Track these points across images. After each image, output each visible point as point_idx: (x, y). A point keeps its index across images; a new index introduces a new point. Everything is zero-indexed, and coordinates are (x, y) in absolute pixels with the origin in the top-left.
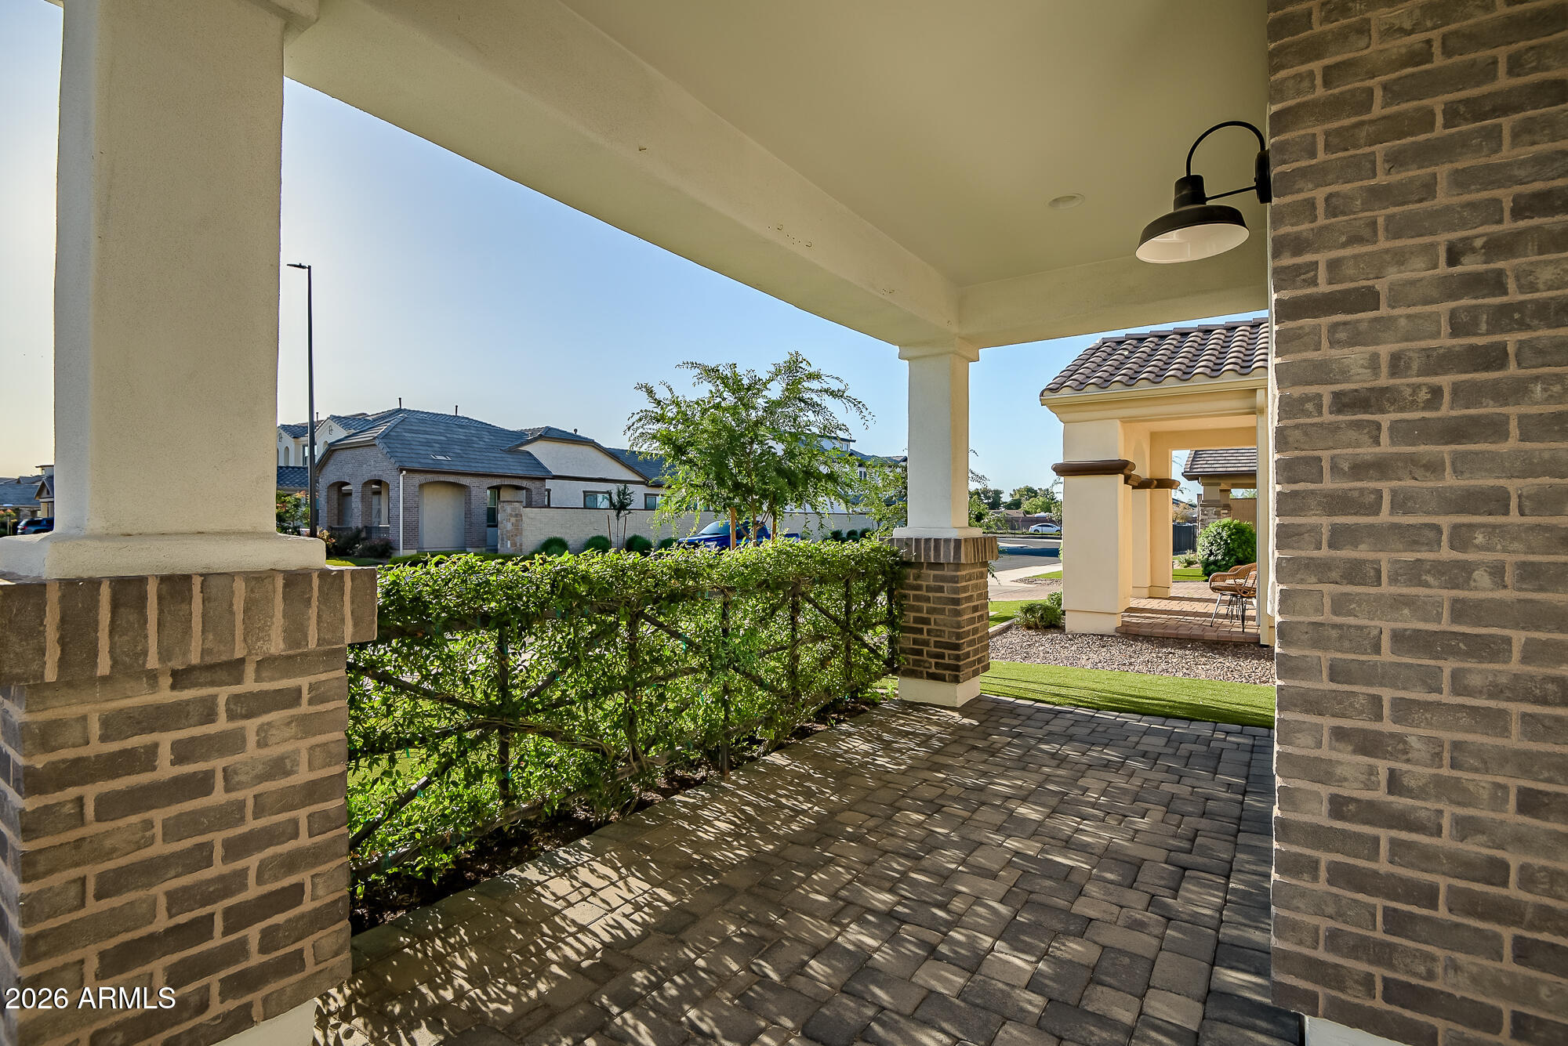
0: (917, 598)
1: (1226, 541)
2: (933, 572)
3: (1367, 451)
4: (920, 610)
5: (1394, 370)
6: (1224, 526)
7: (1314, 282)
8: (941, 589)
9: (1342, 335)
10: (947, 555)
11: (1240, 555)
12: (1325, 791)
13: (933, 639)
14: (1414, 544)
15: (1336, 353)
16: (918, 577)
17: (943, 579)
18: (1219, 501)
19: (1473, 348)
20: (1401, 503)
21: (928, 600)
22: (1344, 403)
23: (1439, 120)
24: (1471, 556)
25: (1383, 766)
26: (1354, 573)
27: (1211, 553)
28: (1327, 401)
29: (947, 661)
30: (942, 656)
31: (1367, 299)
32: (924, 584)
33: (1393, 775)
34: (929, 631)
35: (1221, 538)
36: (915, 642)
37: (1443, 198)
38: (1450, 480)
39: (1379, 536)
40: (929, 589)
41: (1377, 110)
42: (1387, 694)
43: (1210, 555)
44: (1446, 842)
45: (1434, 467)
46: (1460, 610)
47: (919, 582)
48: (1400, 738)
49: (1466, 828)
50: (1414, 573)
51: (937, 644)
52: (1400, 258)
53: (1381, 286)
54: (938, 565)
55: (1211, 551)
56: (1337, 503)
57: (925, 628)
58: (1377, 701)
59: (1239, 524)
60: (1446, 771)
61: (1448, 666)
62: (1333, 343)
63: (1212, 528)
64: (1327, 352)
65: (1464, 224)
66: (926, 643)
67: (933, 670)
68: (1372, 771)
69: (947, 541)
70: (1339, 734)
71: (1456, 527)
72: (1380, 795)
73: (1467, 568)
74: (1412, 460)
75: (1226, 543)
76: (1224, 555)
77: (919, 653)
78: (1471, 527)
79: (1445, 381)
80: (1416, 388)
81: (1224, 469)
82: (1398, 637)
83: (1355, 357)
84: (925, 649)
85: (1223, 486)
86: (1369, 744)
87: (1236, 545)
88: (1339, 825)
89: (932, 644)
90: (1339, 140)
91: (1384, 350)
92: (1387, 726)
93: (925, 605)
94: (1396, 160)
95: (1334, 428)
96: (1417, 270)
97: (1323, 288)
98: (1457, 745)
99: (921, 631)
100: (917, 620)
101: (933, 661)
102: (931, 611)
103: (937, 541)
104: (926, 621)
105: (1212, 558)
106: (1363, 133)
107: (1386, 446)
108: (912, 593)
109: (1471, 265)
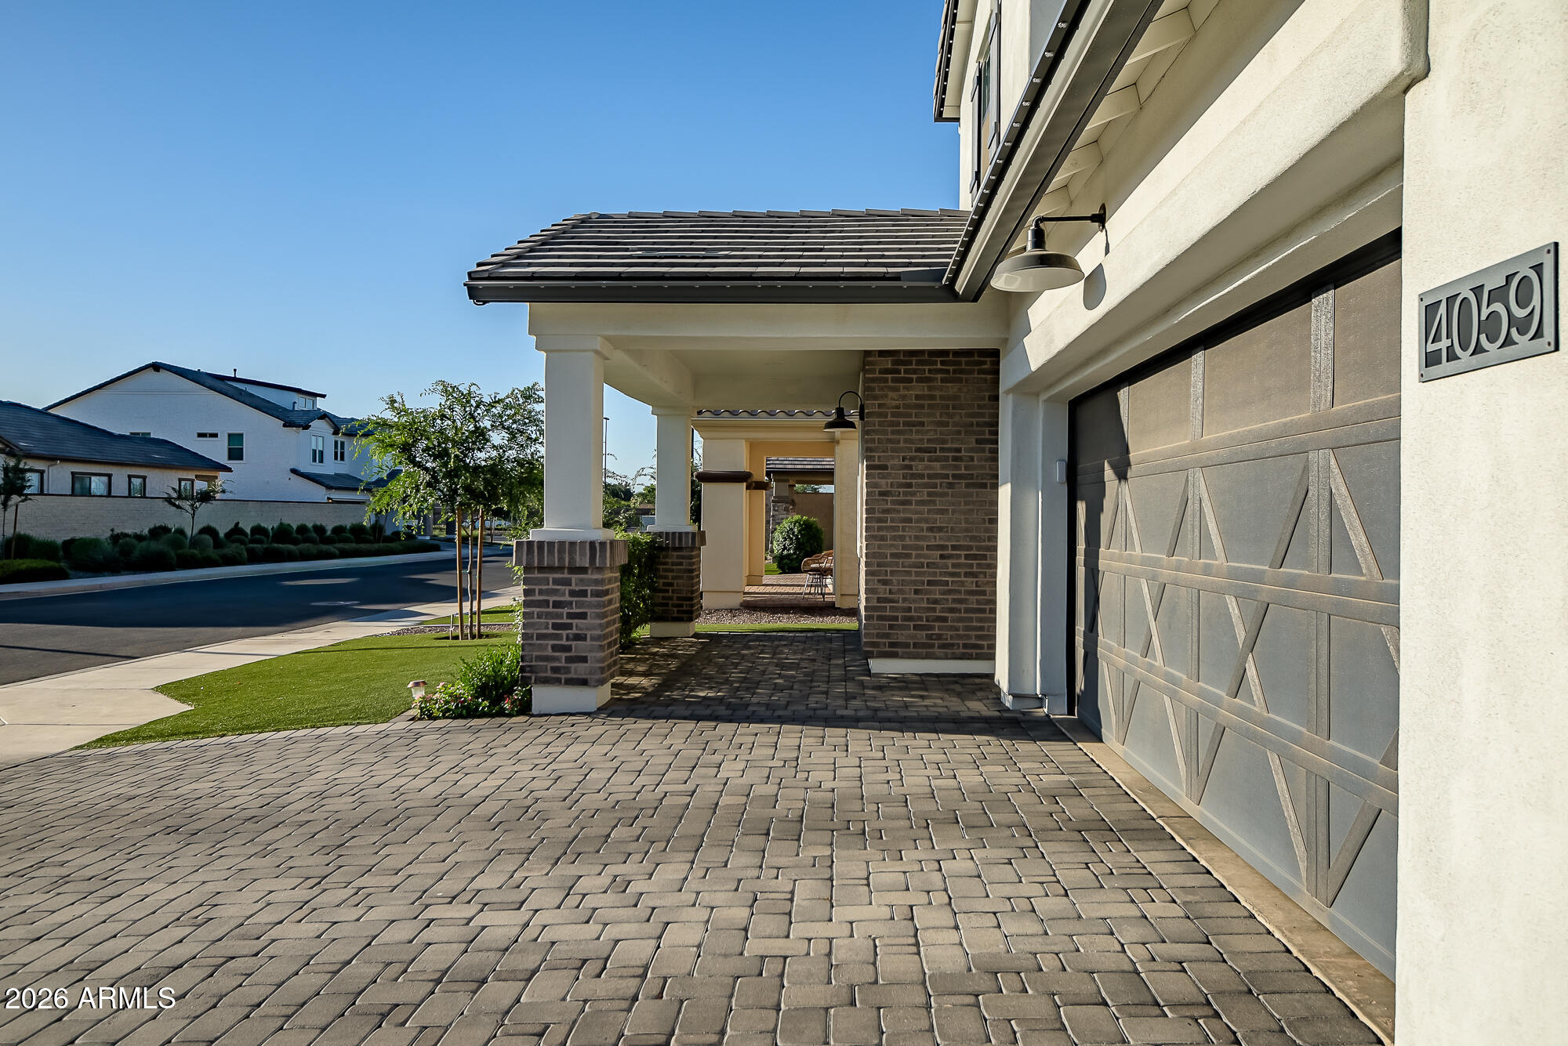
0: (666, 570)
1: (797, 536)
2: (675, 553)
3: (886, 507)
4: (666, 577)
5: (891, 487)
6: (796, 522)
7: (874, 461)
8: (681, 564)
9: (881, 476)
10: (687, 542)
11: (808, 549)
12: (876, 596)
13: (675, 595)
14: (894, 531)
15: (879, 480)
16: (666, 557)
17: (683, 557)
18: (787, 497)
19: (907, 482)
20: (892, 520)
21: (672, 571)
22: (882, 494)
23: (901, 425)
24: (905, 534)
25: (888, 588)
26: (883, 538)
27: (785, 548)
28: (877, 493)
29: (685, 608)
30: (682, 606)
31: (885, 467)
32: (670, 561)
33: (890, 590)
34: (673, 591)
35: (793, 534)
36: (664, 598)
37: (902, 444)
38: (902, 515)
39: (887, 528)
40: (673, 564)
41: (889, 419)
42: (889, 569)
43: (784, 550)
44: (900, 604)
45: (898, 512)
46: (904, 547)
47: (667, 560)
48: (891, 580)
49: (904, 600)
50: (894, 538)
51: (679, 598)
52: (893, 458)
53: (889, 464)
54: (680, 549)
55: (784, 545)
56: (880, 520)
57: (670, 588)
58: (886, 571)
59: (807, 520)
60: (900, 587)
61: (901, 561)
62: (879, 478)
63: (786, 524)
64: (877, 480)
65: (906, 452)
66: (671, 598)
67: (675, 615)
68: (886, 589)
69: (687, 533)
70: (879, 581)
71: (903, 526)
72: (887, 595)
73: (905, 536)
74: (894, 510)
75: (797, 538)
76: (796, 549)
77: (667, 605)
78: (906, 526)
79: (901, 490)
80: (895, 491)
81: (793, 467)
82: (891, 554)
83: (883, 482)
84: (670, 602)
85: (791, 483)
86: (885, 583)
87: (805, 541)
88: (879, 605)
89: (675, 598)
90: (881, 424)
91: (889, 481)
92: (889, 577)
93: (670, 574)
94: (893, 433)
95: (878, 500)
96: (896, 462)
97: (877, 463)
98: (902, 580)
99: (667, 591)
100: (665, 584)
101: (675, 609)
102: (674, 578)
103: (680, 534)
104: (671, 585)
105: (785, 552)
106: (886, 423)
107: (889, 506)
108: (661, 567)
109: (907, 462)
